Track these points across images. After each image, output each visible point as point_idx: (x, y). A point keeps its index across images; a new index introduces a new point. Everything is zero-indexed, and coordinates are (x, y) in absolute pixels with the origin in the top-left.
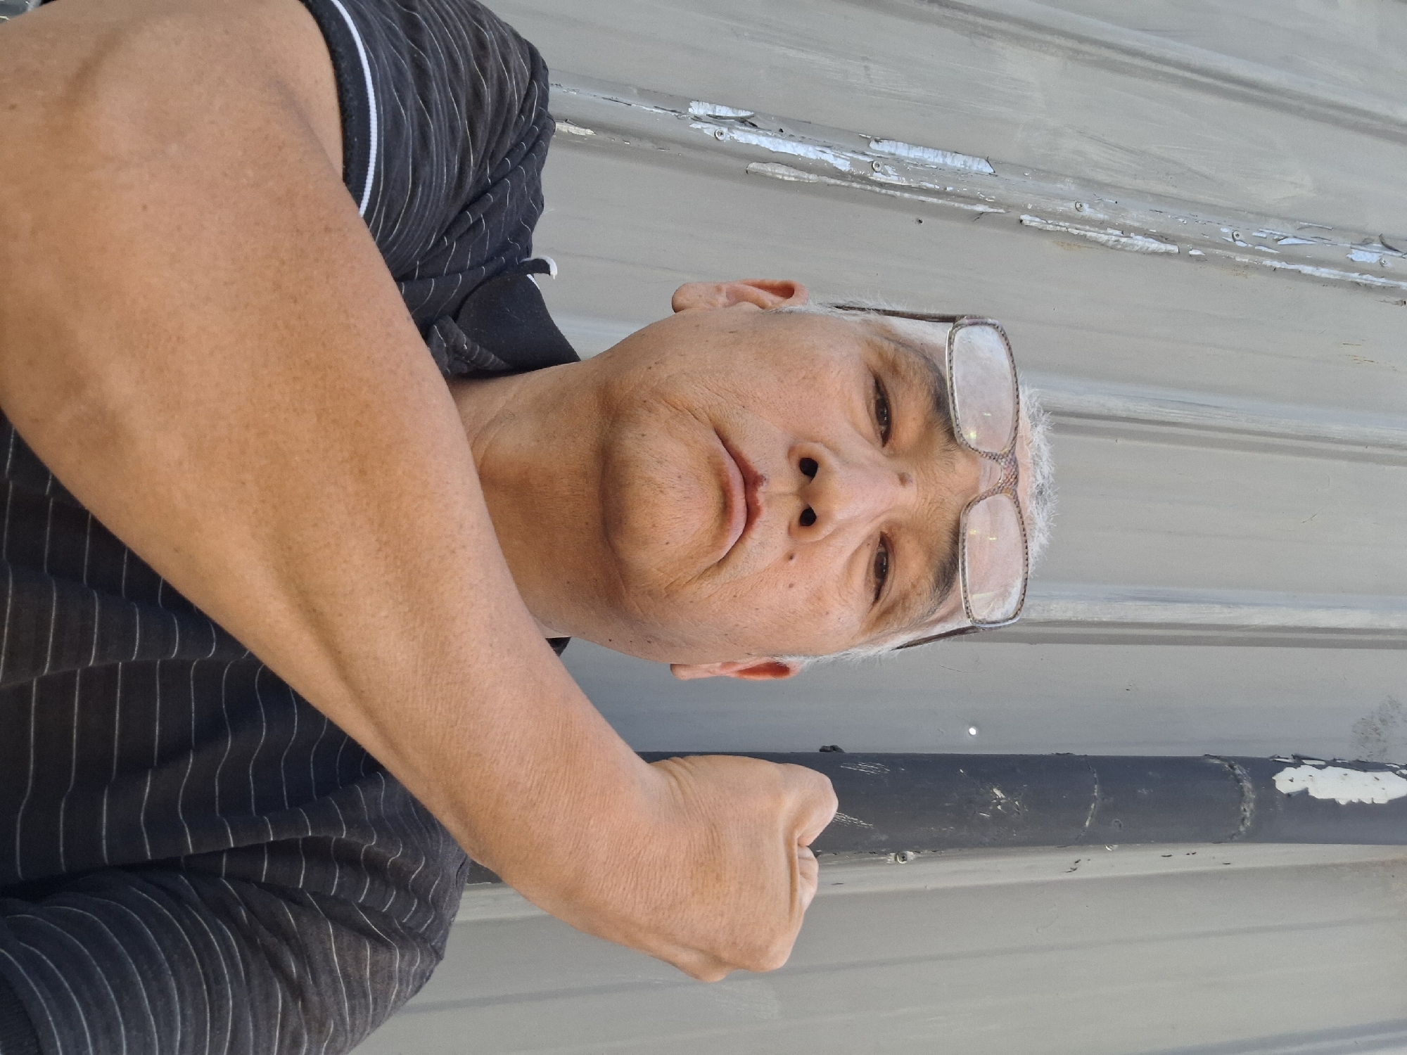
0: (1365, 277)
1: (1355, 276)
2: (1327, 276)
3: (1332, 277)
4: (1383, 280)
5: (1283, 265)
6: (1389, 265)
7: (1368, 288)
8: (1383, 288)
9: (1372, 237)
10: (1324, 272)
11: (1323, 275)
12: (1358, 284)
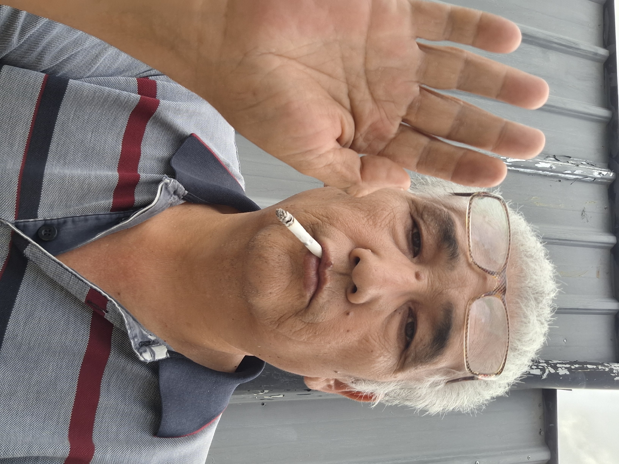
0: (544, 172)
1: (540, 172)
2: (530, 172)
3: (531, 172)
4: (552, 173)
5: (513, 168)
6: (554, 167)
7: (545, 176)
8: (552, 176)
9: (550, 156)
10: (528, 171)
11: (528, 172)
12: (541, 174)
